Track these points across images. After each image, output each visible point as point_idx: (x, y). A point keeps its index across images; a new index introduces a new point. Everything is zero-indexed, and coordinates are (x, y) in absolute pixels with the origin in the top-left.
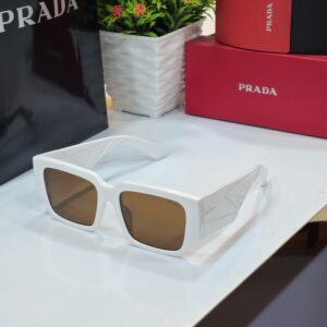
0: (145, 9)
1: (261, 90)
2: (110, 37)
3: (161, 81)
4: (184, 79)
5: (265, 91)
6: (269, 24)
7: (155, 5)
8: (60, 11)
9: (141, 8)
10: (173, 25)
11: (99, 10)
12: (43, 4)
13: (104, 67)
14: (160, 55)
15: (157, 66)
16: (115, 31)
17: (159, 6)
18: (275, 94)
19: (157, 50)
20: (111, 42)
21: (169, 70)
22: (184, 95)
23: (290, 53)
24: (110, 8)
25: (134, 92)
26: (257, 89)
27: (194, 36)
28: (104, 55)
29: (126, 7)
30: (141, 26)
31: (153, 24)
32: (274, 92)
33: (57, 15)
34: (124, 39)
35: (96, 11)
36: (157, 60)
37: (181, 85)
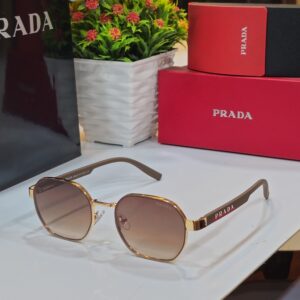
0: (119, 33)
1: (236, 114)
2: (84, 65)
3: (135, 108)
4: (157, 110)
5: (241, 115)
6: (244, 47)
7: (130, 29)
8: (35, 28)
9: (116, 31)
10: (146, 52)
11: (74, 36)
12: (18, 18)
13: (78, 96)
14: (135, 81)
15: (132, 92)
16: (89, 58)
17: (134, 29)
18: (250, 118)
19: (131, 75)
20: (84, 69)
21: (143, 97)
22: (157, 125)
23: (265, 76)
24: (84, 33)
25: (107, 121)
26: (232, 114)
27: (167, 66)
28: (78, 84)
29: (100, 31)
30: (115, 51)
31: (127, 48)
32: (249, 115)
33: (32, 31)
34: (98, 66)
35: (70, 37)
36: (131, 85)
37: (153, 116)
